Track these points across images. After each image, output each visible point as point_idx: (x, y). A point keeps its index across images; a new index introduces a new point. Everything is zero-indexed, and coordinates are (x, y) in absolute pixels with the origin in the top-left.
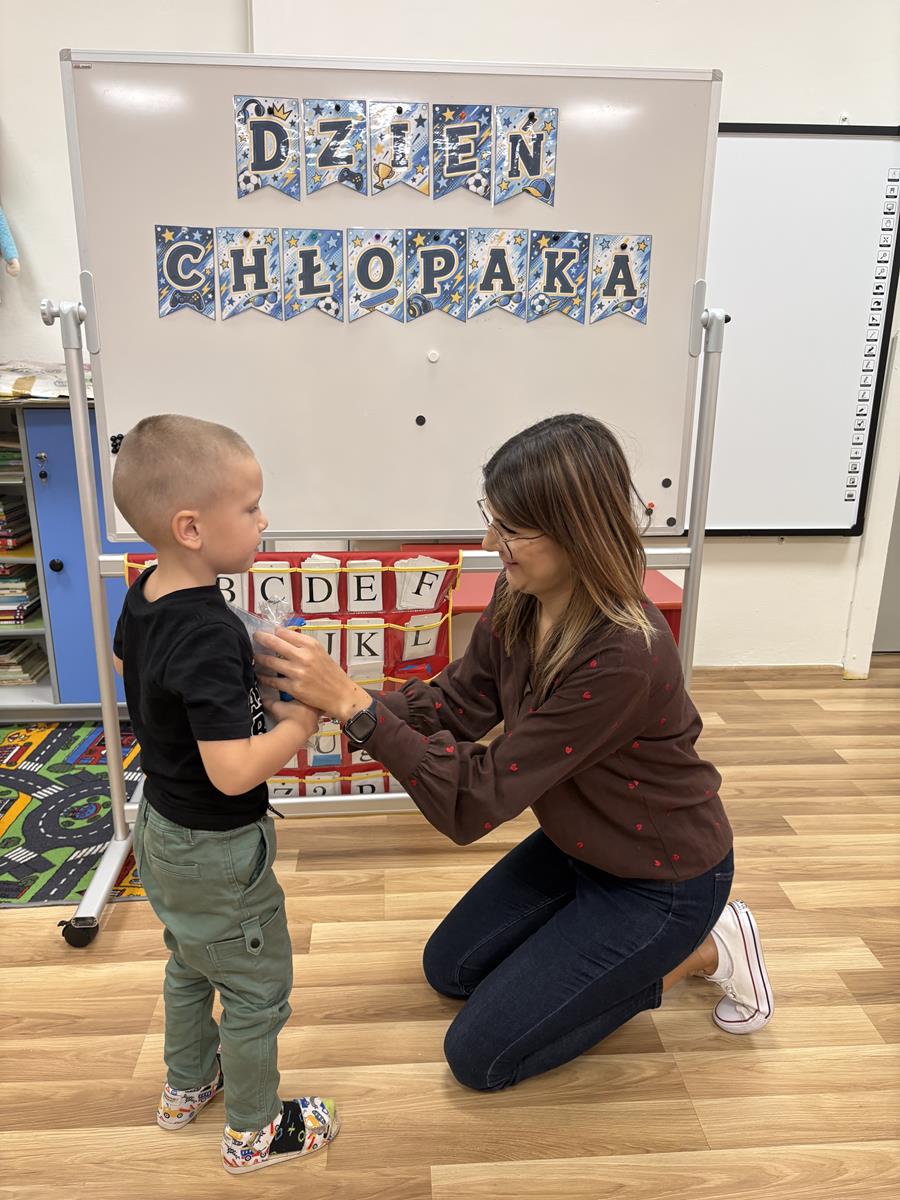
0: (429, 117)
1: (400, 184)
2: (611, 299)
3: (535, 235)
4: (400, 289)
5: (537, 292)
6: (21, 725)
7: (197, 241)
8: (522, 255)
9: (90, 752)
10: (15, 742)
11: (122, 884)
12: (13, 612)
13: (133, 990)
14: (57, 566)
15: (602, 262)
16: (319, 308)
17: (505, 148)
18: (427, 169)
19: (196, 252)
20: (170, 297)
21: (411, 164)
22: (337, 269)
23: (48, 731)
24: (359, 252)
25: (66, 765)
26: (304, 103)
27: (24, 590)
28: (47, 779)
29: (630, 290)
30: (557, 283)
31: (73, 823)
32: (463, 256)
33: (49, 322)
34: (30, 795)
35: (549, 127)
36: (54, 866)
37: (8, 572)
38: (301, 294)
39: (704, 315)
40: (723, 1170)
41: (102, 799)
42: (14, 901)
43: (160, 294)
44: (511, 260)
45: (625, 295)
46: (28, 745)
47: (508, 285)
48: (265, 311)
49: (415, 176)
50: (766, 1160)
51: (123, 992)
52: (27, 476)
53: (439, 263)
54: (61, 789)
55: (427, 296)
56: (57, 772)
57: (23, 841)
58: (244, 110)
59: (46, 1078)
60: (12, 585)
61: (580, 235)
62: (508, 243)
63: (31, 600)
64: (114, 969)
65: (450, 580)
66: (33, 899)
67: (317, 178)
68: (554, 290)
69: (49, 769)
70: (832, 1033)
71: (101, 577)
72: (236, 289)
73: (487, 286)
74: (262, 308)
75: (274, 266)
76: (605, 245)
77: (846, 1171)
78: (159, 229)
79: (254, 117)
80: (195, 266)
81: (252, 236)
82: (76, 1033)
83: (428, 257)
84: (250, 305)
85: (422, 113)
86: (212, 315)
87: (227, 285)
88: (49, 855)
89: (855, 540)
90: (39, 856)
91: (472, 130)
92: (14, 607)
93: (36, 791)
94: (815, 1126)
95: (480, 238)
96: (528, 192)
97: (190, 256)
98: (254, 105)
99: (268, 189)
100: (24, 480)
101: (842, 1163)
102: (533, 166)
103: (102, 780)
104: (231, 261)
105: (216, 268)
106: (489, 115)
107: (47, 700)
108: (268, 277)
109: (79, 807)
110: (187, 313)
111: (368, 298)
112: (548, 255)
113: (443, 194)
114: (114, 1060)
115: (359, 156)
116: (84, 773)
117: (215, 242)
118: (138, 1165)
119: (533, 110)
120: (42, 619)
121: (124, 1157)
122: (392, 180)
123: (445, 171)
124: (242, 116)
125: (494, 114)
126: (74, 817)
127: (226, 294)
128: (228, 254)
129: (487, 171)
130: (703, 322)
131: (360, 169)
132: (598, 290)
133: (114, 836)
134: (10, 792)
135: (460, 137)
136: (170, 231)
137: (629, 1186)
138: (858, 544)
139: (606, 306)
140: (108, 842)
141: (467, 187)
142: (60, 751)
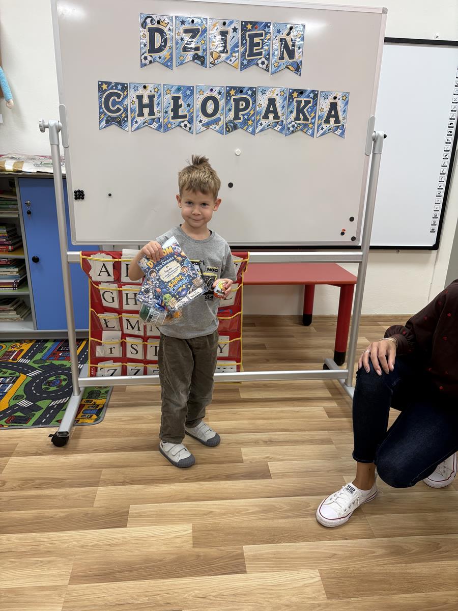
0: (239, 27)
1: (224, 62)
2: (328, 125)
3: (291, 91)
4: (222, 118)
5: (290, 121)
6: (17, 341)
7: (119, 90)
8: (284, 101)
9: (54, 354)
10: (15, 349)
11: (78, 417)
12: (12, 283)
14: (36, 260)
16: (181, 126)
17: (276, 45)
18: (237, 55)
19: (119, 96)
20: (105, 119)
21: (229, 52)
22: (191, 106)
23: (31, 344)
24: (202, 98)
25: (42, 361)
26: (176, 19)
27: (17, 272)
28: (33, 367)
29: (337, 121)
30: (301, 116)
31: (49, 388)
32: (254, 101)
33: (43, 131)
34: (25, 374)
35: (299, 35)
36: (42, 409)
38: (172, 119)
39: (374, 134)
40: (382, 547)
41: (63, 377)
42: (24, 425)
43: (100, 117)
44: (278, 104)
45: (335, 123)
46: (22, 350)
47: (276, 117)
48: (154, 127)
49: (232, 58)
50: (402, 543)
51: (84, 468)
52: (20, 213)
53: (242, 105)
54: (41, 372)
55: (236, 121)
56: (38, 364)
57: (25, 397)
58: (145, 21)
59: (51, 508)
60: (11, 270)
61: (313, 91)
62: (277, 95)
63: (22, 277)
64: (77, 457)
65: (243, 267)
66: (34, 424)
67: (181, 58)
68: (300, 120)
69: (34, 362)
71: (68, 263)
72: (139, 116)
73: (266, 117)
74: (152, 126)
75: (158, 104)
76: (326, 97)
77: (441, 547)
78: (100, 83)
79: (149, 25)
80: (118, 103)
81: (147, 88)
82: (62, 487)
83: (237, 101)
84: (146, 124)
85: (236, 25)
86: (126, 129)
87: (134, 113)
88: (39, 403)
89: (434, 252)
90: (34, 404)
91: (261, 35)
92: (13, 281)
93: (29, 373)
94: (425, 527)
95: (263, 92)
96: (288, 68)
97: (116, 98)
98: (150, 19)
99: (156, 63)
100: (19, 215)
101: (438, 544)
102: (291, 54)
103: (62, 368)
104: (137, 103)
105: (129, 103)
106: (269, 27)
107: (29, 328)
108: (156, 110)
109: (52, 381)
110: (114, 128)
111: (206, 121)
112: (297, 101)
113: (245, 68)
114: (84, 499)
115: (203, 47)
116: (52, 364)
117: (129, 91)
118: (100, 548)
119: (292, 25)
120: (28, 287)
121: (93, 544)
122: (219, 60)
123: (247, 56)
124: (144, 25)
125: (272, 27)
126: (49, 385)
127: (134, 118)
128: (135, 97)
129: (268, 57)
130: (373, 138)
131: (203, 54)
132: (321, 120)
133: (73, 394)
134: (15, 373)
135: (255, 38)
136: (106, 84)
137: (339, 554)
138: (436, 254)
139: (325, 129)
140: (68, 398)
141: (258, 65)
142: (38, 353)
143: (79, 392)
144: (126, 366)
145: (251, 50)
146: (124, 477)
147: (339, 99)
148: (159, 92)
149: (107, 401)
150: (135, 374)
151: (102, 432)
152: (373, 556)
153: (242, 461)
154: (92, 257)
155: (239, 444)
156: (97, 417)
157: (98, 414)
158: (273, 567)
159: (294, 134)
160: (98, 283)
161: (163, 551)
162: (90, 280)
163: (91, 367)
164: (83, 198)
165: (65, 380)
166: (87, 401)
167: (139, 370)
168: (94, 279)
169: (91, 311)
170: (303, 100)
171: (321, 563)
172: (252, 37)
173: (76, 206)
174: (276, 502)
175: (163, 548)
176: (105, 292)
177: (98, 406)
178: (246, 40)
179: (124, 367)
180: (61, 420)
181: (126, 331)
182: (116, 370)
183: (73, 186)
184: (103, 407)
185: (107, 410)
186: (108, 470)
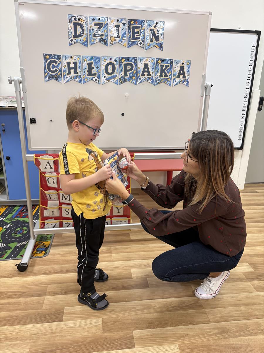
0: (126, 22)
1: (118, 43)
2: (179, 79)
3: (157, 59)
4: (117, 75)
5: (157, 77)
7: (56, 59)
8: (153, 65)
9: (19, 214)
11: (33, 253)
13: (40, 284)
14: (8, 158)
15: (176, 68)
16: (93, 80)
17: (148, 33)
18: (126, 39)
19: (56, 62)
20: (48, 76)
21: (121, 37)
22: (99, 68)
23: (5, 208)
24: (105, 63)
25: (12, 218)
26: (89, 18)
28: (7, 223)
29: (184, 77)
30: (163, 74)
31: (16, 235)
32: (136, 65)
33: (10, 83)
34: (2, 227)
35: (162, 27)
36: (12, 248)
38: (88, 76)
39: (205, 84)
40: (215, 329)
41: (25, 228)
43: (45, 75)
44: (150, 67)
46: (0, 212)
47: (149, 74)
48: (77, 81)
49: (122, 41)
50: (227, 325)
51: (37, 284)
53: (129, 67)
54: (11, 225)
55: (125, 77)
56: (10, 220)
57: (1, 241)
58: (71, 19)
59: (16, 310)
61: (170, 60)
62: (149, 62)
64: (33, 278)
66: (6, 258)
67: (93, 41)
68: (162, 76)
69: (7, 219)
70: (242, 289)
71: (27, 161)
72: (68, 74)
73: (143, 74)
74: (76, 80)
75: (80, 67)
76: (177, 63)
77: (249, 328)
78: (45, 55)
79: (74, 21)
80: (56, 67)
81: (73, 58)
82: (23, 297)
83: (126, 65)
84: (73, 79)
85: (124, 21)
86: (61, 82)
87: (66, 73)
88: (10, 245)
89: (240, 150)
90: (7, 245)
91: (139, 27)
93: (4, 226)
94: (240, 316)
95: (141, 60)
96: (155, 46)
97: (54, 64)
98: (74, 18)
99: (78, 43)
101: (248, 326)
102: (157, 38)
103: (24, 222)
104: (67, 66)
105: (62, 66)
106: (144, 23)
107: (4, 198)
108: (78, 71)
109: (17, 231)
110: (53, 81)
111: (108, 77)
112: (161, 65)
113: (130, 46)
114: (37, 304)
115: (105, 34)
116: (18, 220)
117: (62, 59)
118: (47, 334)
119: (157, 22)
120: (3, 174)
121: (42, 332)
122: (115, 42)
123: (131, 39)
124: (70, 21)
125: (146, 22)
126: (16, 234)
127: (65, 76)
128: (66, 63)
129: (143, 40)
130: (205, 86)
131: (106, 38)
132: (175, 76)
133: (30, 239)
135: (136, 29)
136: (48, 55)
137: (190, 334)
139: (177, 81)
140: (28, 241)
141: (138, 44)
142: (10, 214)
143: (34, 237)
144: (62, 222)
145: (134, 36)
146: (61, 289)
147: (185, 64)
148: (80, 60)
149: (51, 243)
150: (67, 227)
151: (48, 262)
152: (210, 334)
153: (131, 278)
154: (41, 157)
155: (130, 267)
156: (45, 253)
157: (45, 251)
158: (151, 344)
159: (159, 85)
160: (45, 173)
161: (84, 335)
162: (40, 171)
163: (41, 223)
164: (35, 123)
165: (26, 230)
166: (39, 243)
167: (70, 224)
168: (42, 171)
169: (41, 189)
171: (179, 340)
172: (134, 28)
173: (31, 127)
174: (152, 303)
175: (85, 334)
176: (49, 178)
177: (46, 245)
178: (131, 30)
179: (61, 222)
180: (23, 255)
181: (62, 201)
182: (56, 224)
183: (29, 116)
184: (49, 246)
185: (51, 248)
186: (51, 285)
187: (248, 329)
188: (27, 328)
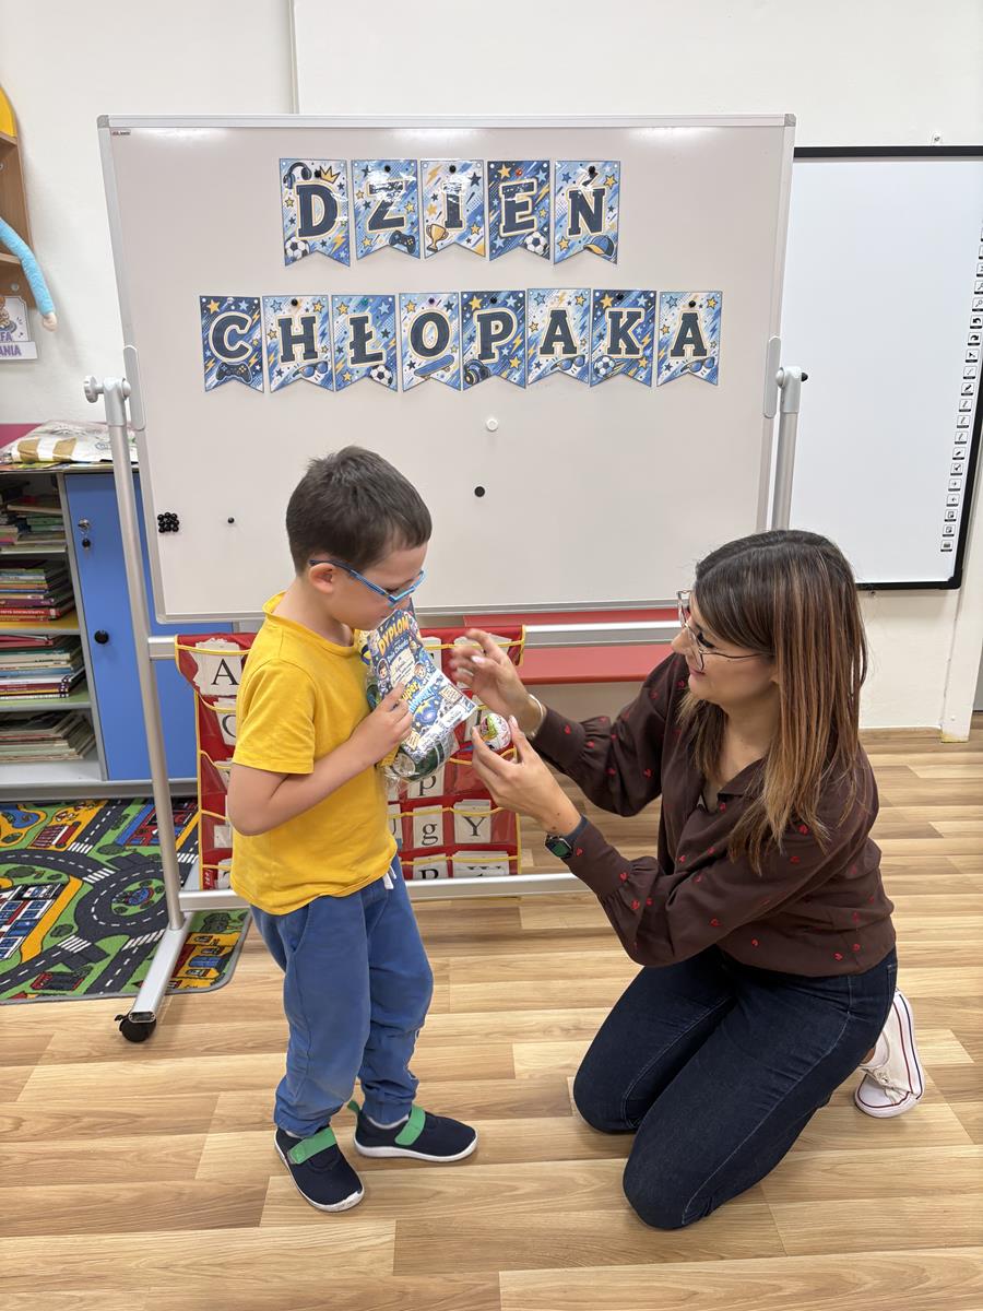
0: (483, 173)
1: (454, 246)
2: (680, 360)
3: (597, 294)
4: (456, 356)
5: (600, 354)
6: (69, 803)
7: (243, 311)
8: (584, 316)
9: (142, 832)
10: (64, 821)
11: (179, 975)
12: (58, 685)
13: (194, 1087)
14: (102, 638)
15: (670, 321)
16: (371, 377)
17: (562, 204)
18: (482, 229)
19: (242, 323)
20: (216, 369)
21: (465, 224)
22: (390, 336)
23: (97, 810)
24: (413, 316)
25: (117, 846)
26: (352, 165)
27: (68, 661)
28: (99, 862)
29: (700, 350)
30: (622, 345)
31: (126, 910)
32: (522, 319)
33: (92, 399)
34: (80, 878)
35: (610, 181)
36: (109, 955)
37: (51, 643)
38: (353, 362)
39: (779, 374)
40: (799, 1277)
41: (155, 883)
42: (68, 993)
43: (206, 367)
44: (573, 322)
45: (694, 355)
46: (77, 824)
47: (570, 348)
48: (315, 381)
49: (470, 237)
50: (844, 1267)
51: (182, 1089)
52: (70, 544)
53: (497, 327)
54: (112, 872)
55: (484, 362)
56: (107, 854)
57: (76, 929)
58: (290, 174)
59: (109, 1180)
60: (56, 656)
61: (645, 294)
62: (569, 303)
63: (75, 671)
64: (175, 1065)
66: (89, 991)
67: (367, 242)
68: (619, 352)
69: (99, 851)
70: (918, 1132)
71: (151, 660)
72: (283, 360)
73: (547, 349)
74: (311, 379)
75: (323, 334)
76: (673, 303)
77: (929, 1279)
78: (204, 300)
79: (300, 181)
80: (242, 337)
81: (300, 304)
82: (135, 1132)
83: (485, 321)
84: (297, 376)
85: (476, 170)
86: (260, 388)
87: (275, 356)
88: (103, 944)
90: (93, 944)
91: (529, 187)
92: (58, 680)
93: (87, 874)
94: (897, 1232)
95: (540, 299)
96: (590, 249)
97: (237, 327)
98: (300, 168)
99: (317, 254)
100: (67, 549)
101: (924, 1270)
102: (595, 224)
103: (155, 862)
104: (279, 331)
105: (264, 340)
106: (547, 170)
107: (94, 777)
108: (318, 346)
109: (132, 892)
110: (234, 386)
111: (423, 365)
112: (611, 315)
113: (499, 255)
114: (176, 1161)
115: (411, 217)
116: (136, 854)
117: (262, 312)
118: (203, 1270)
119: (593, 165)
120: (87, 692)
121: (188, 1262)
122: (446, 242)
123: (502, 231)
124: (289, 178)
125: (552, 169)
126: (126, 903)
127: (275, 364)
128: (276, 323)
129: (546, 229)
130: (777, 381)
131: (412, 231)
132: (666, 351)
133: (169, 924)
134: (60, 876)
135: (516, 195)
136: (215, 302)
137: (703, 1293)
138: (957, 596)
139: (674, 367)
140: (162, 931)
141: (525, 246)
142: (110, 831)
143: (182, 920)
145: (510, 217)
146: (262, 1110)
149: (242, 939)
151: (226, 1007)
152: (779, 1297)
153: (511, 1075)
154: (199, 646)
155: (510, 1034)
156: (218, 974)
157: (220, 968)
159: (609, 382)
160: (212, 699)
161: (330, 1280)
162: (195, 692)
163: (204, 870)
164: (176, 530)
165: (159, 890)
166: (201, 938)
168: (203, 692)
169: (202, 755)
170: (625, 311)
173: (163, 544)
174: (578, 1171)
175: (331, 1275)
176: (226, 717)
177: (222, 948)
178: (499, 199)
180: (142, 982)
184: (233, 951)
185: (241, 958)
186: (230, 1094)
187: (921, 1286)
188: (141, 1243)
